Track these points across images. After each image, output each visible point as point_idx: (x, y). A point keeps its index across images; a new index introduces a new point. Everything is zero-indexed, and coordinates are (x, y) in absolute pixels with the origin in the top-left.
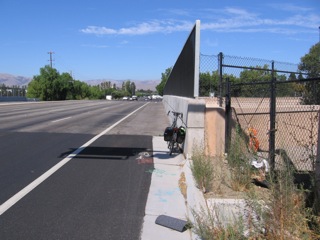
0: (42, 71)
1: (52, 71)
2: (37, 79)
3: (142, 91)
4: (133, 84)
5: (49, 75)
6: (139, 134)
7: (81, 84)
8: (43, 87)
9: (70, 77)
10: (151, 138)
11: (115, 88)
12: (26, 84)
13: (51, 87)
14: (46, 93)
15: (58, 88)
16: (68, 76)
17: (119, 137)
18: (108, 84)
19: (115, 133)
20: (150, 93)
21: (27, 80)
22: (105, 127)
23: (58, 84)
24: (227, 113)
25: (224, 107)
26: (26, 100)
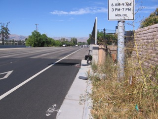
0: (33, 33)
1: (38, 33)
2: (30, 37)
3: (80, 43)
4: (76, 39)
5: (36, 35)
6: (77, 59)
7: (51, 39)
8: (33, 40)
9: (46, 36)
10: (81, 60)
11: (67, 41)
12: (24, 39)
13: (37, 41)
14: (35, 44)
15: (40, 41)
16: (45, 36)
17: (69, 60)
18: (64, 39)
19: (68, 59)
20: (84, 43)
21: (24, 38)
22: (63, 57)
23: (40, 39)
24: (106, 50)
25: (105, 48)
26: (25, 47)
